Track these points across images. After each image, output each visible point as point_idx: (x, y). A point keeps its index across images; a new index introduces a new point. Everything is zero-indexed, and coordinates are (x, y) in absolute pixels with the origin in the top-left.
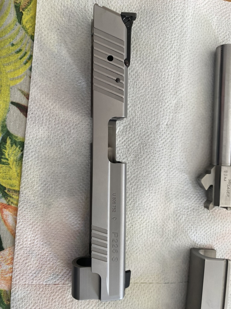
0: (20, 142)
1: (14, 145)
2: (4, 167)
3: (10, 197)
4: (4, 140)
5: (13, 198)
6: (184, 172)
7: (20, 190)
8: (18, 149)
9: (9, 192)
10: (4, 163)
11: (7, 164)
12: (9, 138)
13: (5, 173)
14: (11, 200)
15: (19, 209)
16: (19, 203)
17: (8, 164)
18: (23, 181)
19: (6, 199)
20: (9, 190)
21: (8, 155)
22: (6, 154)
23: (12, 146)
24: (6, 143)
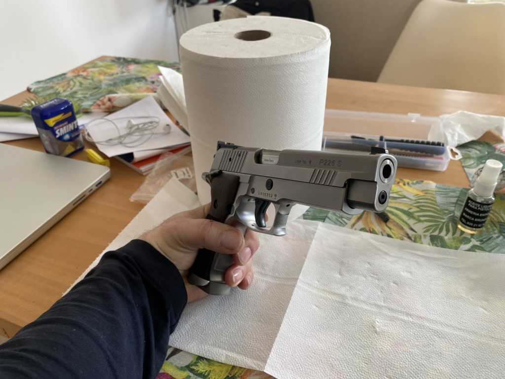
0: (197, 359)
1: (198, 364)
4: (192, 371)
5: (236, 373)
7: (233, 365)
9: (231, 374)
10: (209, 374)
11: (210, 372)
12: (191, 367)
13: (216, 374)
22: (203, 371)
23: (198, 366)
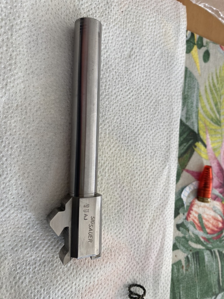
6: (26, 210)
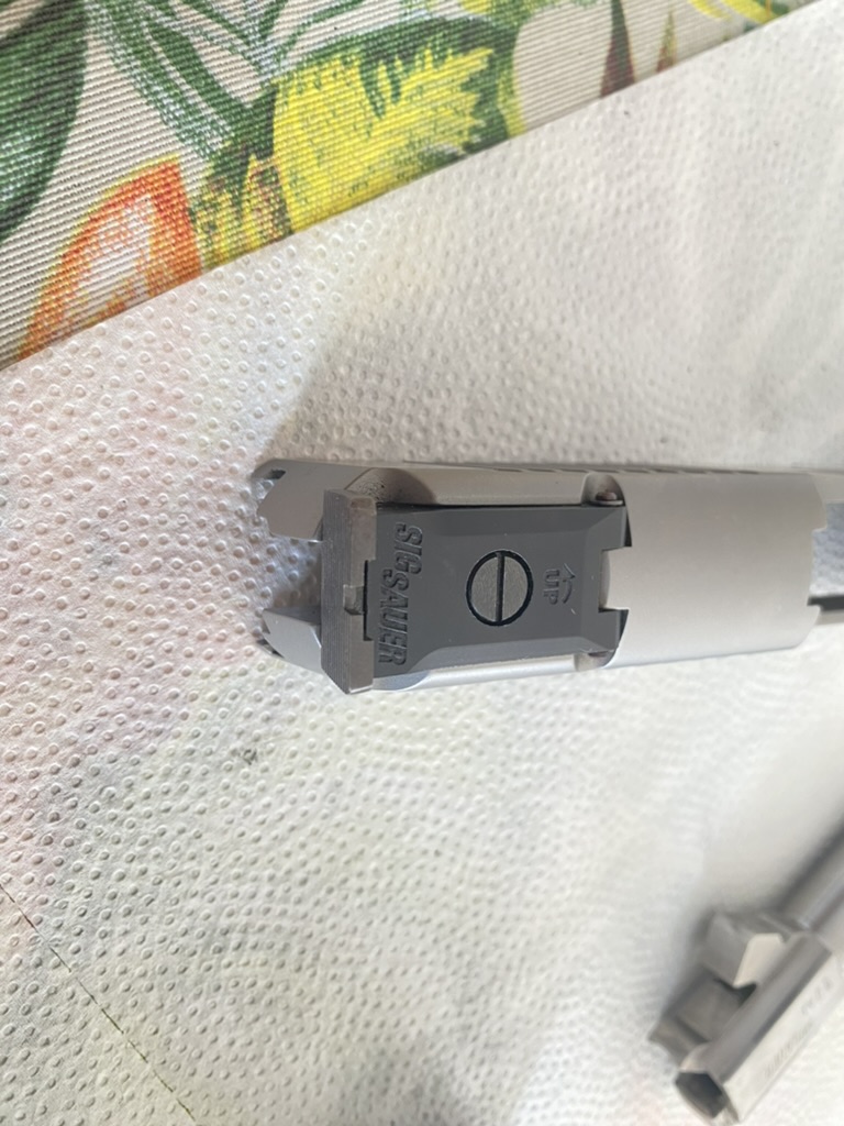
0: (502, 119)
1: (472, 97)
2: (358, 94)
3: (237, 202)
5: (239, 215)
7: (297, 235)
8: (469, 122)
9: (262, 183)
10: (370, 84)
11: (374, 103)
12: (490, 56)
13: (333, 111)
14: (225, 215)
15: (201, 282)
16: (230, 265)
17: (379, 111)
18: (346, 224)
19: (216, 183)
20: (268, 178)
21: (420, 89)
22: (416, 78)
24: (465, 51)
